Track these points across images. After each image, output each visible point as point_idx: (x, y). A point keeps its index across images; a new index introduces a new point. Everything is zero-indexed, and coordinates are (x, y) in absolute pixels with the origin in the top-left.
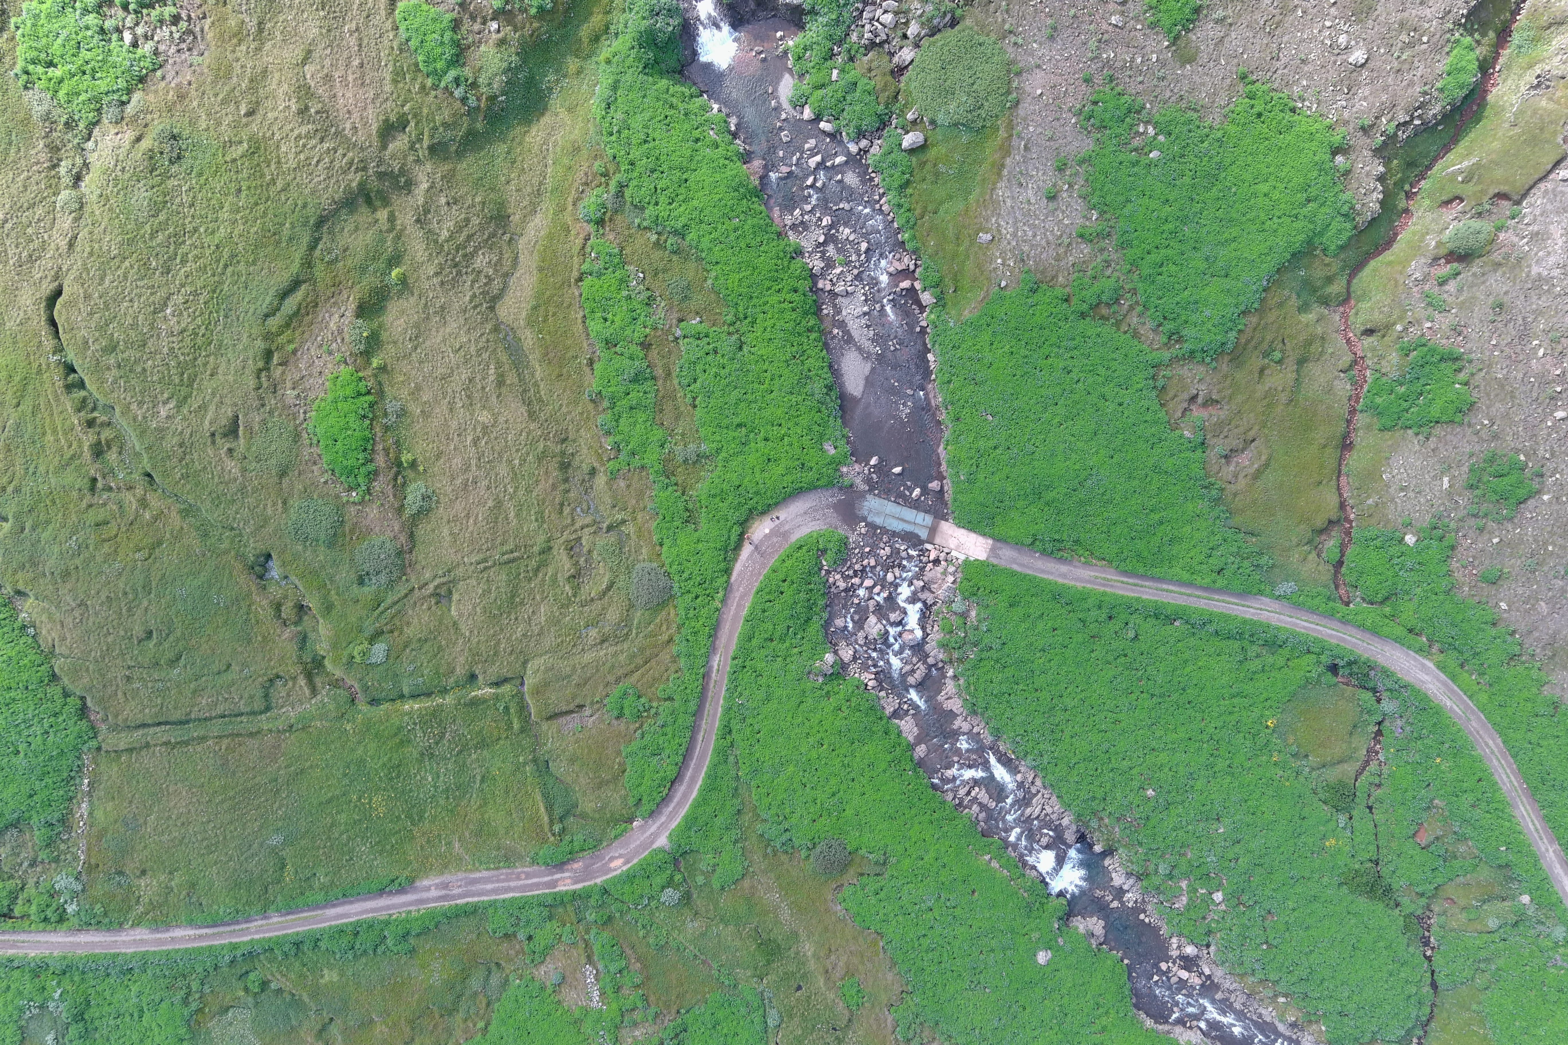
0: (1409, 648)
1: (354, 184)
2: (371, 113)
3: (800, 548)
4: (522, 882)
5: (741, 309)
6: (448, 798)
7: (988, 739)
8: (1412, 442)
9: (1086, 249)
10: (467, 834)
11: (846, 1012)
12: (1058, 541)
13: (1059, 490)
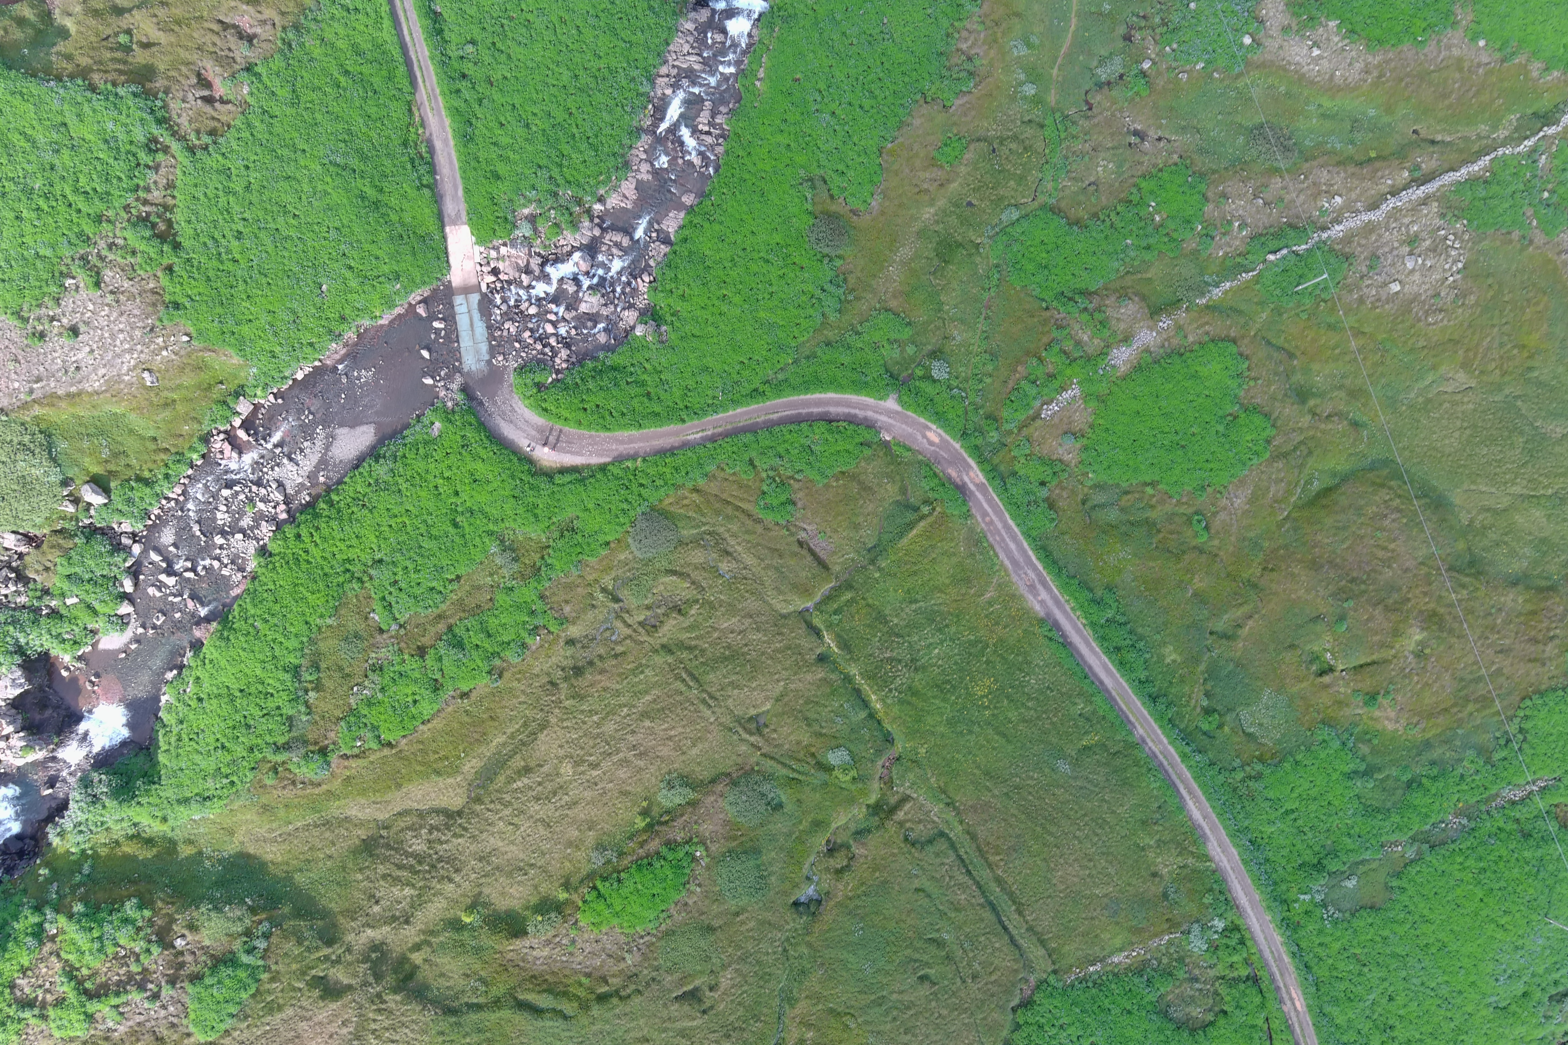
1: (398, 998)
2: (322, 1016)
3: (546, 410)
4: (994, 518)
5: (341, 579)
6: (947, 626)
7: (645, 140)
9: (108, 274)
10: (972, 591)
11: (972, 147)
12: (413, 163)
13: (360, 186)
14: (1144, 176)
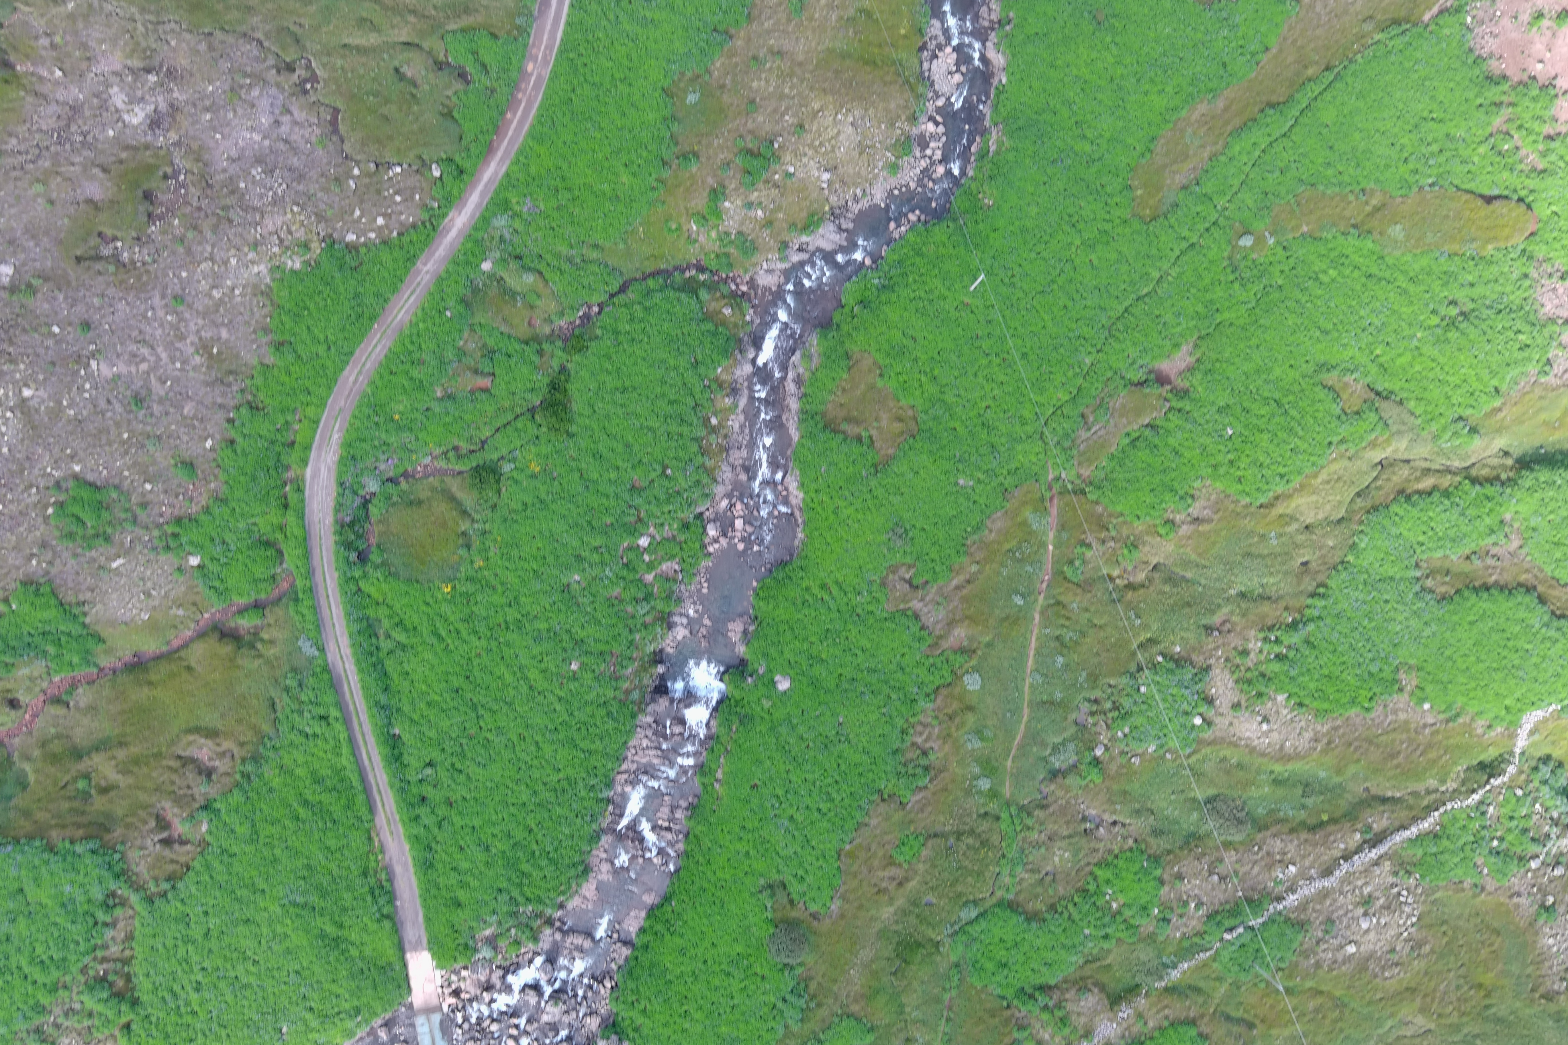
0: (303, 501)
8: (95, 614)
11: (930, 843)
12: (373, 894)
13: (320, 925)
14: (1099, 864)
